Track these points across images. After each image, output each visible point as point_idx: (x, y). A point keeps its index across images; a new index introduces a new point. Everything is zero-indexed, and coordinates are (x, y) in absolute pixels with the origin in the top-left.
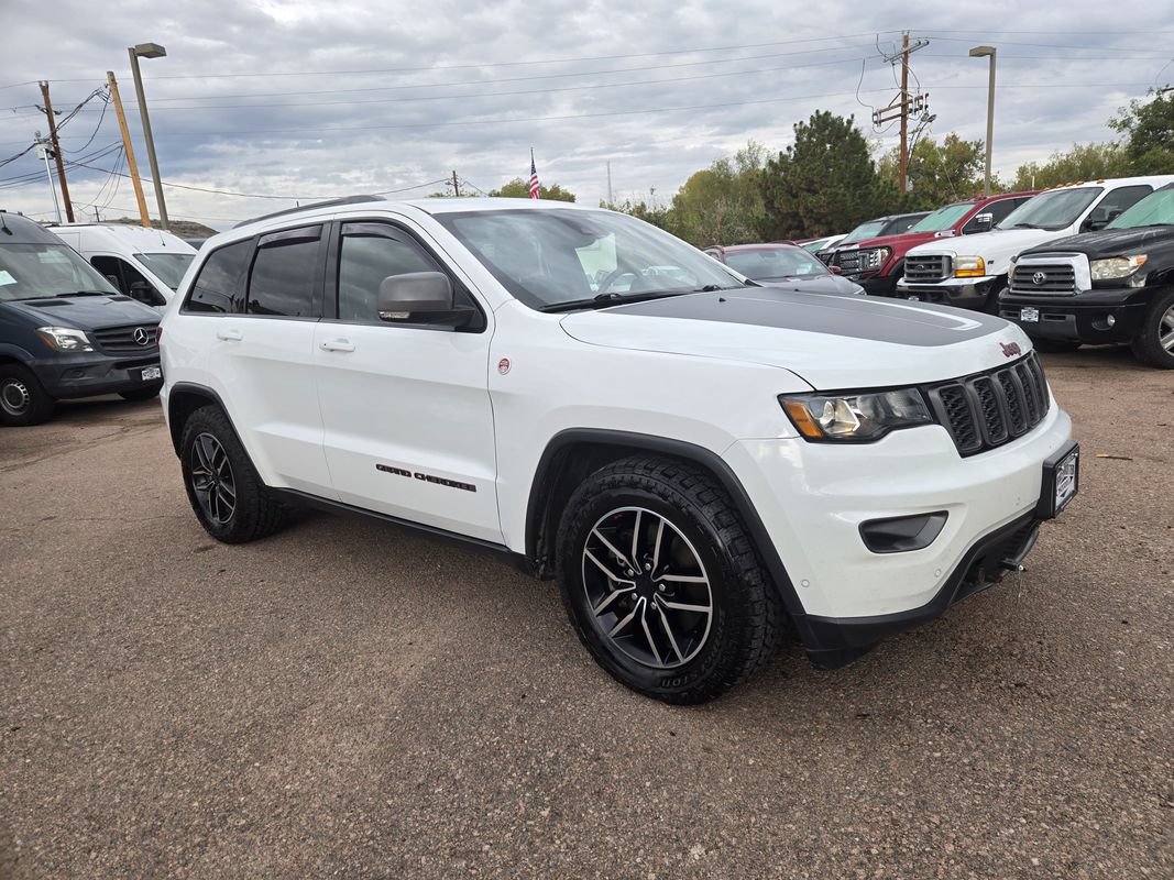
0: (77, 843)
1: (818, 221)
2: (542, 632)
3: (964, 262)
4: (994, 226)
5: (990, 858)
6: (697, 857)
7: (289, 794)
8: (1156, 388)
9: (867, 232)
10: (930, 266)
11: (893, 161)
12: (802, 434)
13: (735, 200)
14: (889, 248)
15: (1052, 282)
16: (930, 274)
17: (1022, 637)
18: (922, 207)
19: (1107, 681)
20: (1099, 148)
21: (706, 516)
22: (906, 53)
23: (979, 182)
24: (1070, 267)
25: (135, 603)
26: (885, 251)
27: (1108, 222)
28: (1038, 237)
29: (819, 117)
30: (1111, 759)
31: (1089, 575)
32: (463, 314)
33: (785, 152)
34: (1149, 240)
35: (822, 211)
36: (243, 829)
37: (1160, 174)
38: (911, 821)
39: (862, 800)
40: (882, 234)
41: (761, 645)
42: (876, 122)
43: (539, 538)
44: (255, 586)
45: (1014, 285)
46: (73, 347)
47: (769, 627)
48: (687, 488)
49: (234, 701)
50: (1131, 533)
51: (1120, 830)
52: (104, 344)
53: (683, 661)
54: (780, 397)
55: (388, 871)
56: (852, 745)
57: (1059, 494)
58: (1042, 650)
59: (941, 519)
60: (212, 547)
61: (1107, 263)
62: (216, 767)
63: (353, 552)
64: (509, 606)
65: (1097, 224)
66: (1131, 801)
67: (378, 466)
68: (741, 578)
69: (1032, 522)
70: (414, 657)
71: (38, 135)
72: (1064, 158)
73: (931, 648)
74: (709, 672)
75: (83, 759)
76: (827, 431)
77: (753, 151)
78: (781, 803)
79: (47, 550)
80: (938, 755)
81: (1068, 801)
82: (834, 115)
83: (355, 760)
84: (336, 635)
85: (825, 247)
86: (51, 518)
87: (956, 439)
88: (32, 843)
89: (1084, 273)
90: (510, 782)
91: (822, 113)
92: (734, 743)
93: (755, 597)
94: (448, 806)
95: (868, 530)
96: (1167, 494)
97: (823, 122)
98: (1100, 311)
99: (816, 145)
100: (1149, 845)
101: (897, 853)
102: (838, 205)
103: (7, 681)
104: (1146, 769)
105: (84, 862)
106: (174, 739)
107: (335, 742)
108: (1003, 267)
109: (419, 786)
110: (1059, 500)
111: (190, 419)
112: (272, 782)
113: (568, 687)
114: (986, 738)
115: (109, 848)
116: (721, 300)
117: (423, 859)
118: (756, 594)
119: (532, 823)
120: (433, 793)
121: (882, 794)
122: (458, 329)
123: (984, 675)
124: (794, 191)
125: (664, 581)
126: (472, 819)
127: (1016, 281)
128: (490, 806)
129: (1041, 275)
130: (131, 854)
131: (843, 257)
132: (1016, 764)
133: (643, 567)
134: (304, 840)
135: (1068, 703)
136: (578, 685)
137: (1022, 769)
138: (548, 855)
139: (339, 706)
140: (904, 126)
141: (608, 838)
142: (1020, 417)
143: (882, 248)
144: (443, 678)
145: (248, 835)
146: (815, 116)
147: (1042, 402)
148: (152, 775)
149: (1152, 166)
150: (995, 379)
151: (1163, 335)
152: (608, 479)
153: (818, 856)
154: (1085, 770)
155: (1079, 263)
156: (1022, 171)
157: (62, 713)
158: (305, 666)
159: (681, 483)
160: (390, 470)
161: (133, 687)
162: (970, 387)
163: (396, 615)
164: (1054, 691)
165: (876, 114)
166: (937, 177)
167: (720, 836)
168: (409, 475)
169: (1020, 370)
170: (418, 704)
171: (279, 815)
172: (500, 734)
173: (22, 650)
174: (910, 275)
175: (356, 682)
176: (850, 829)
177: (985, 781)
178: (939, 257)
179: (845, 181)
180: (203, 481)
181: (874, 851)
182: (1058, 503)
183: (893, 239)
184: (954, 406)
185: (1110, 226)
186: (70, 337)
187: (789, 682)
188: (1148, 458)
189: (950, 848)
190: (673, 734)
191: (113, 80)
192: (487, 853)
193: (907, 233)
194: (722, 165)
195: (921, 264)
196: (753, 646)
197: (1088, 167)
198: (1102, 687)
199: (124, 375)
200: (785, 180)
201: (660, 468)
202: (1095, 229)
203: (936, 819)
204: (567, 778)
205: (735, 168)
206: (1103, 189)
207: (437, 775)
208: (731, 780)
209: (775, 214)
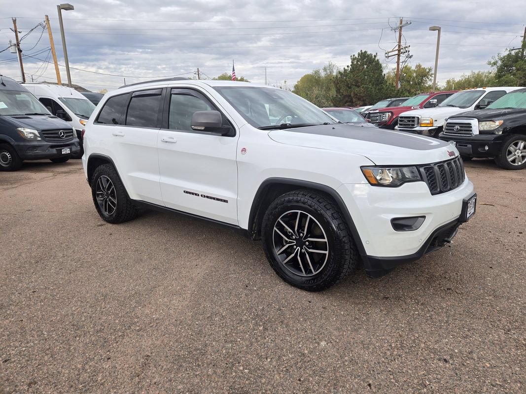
0: (70, 334)
1: (359, 99)
2: (251, 263)
3: (424, 120)
4: (437, 105)
5: (439, 349)
6: (323, 346)
7: (155, 319)
8: (504, 177)
9: (382, 105)
10: (409, 121)
11: (392, 74)
12: (370, 183)
13: (322, 88)
14: (392, 113)
15: (462, 130)
16: (409, 125)
17: (449, 272)
18: (405, 95)
19: (484, 289)
20: (482, 74)
21: (328, 215)
22: (401, 27)
23: (430, 86)
24: (470, 124)
25: (76, 245)
26: (390, 114)
27: (487, 105)
28: (456, 111)
29: (362, 53)
30: (486, 317)
31: (477, 249)
32: (226, 129)
33: (346, 68)
34: (505, 114)
35: (361, 95)
36: (138, 331)
37: (509, 86)
38: (407, 335)
39: (387, 328)
40: (388, 106)
41: (347, 267)
42: (386, 57)
43: (254, 223)
44: (126, 240)
45: (446, 131)
46: (32, 137)
47: (351, 260)
48: (321, 203)
49: (126, 284)
50: (494, 234)
51: (489, 341)
52: (46, 137)
53: (314, 273)
54: (361, 167)
55: (200, 347)
56: (382, 308)
57: (468, 213)
58: (457, 276)
59: (423, 219)
60: (104, 225)
61: (486, 123)
62: (123, 308)
63: (166, 229)
64: (236, 252)
65: (482, 107)
66: (493, 331)
67: (184, 191)
68: (342, 239)
69: (457, 224)
70: (199, 270)
71: (10, 42)
72: (467, 77)
73: (413, 274)
74: (325, 277)
75: (66, 304)
76: (380, 181)
77: (331, 67)
78: (355, 328)
79: (31, 223)
80: (417, 313)
81: (469, 331)
82: (369, 53)
83: (180, 307)
84: (164, 261)
85: (363, 111)
86: (30, 210)
87: (430, 188)
88: (51, 334)
89: (476, 127)
90: (245, 317)
91: (363, 51)
92: (335, 306)
93: (346, 248)
94: (221, 325)
95: (394, 222)
96: (508, 220)
97: (363, 55)
98: (482, 144)
99: (360, 66)
100: (500, 347)
101: (402, 346)
102: (369, 92)
103: (26, 273)
104: (500, 320)
105: (75, 341)
106: (103, 297)
107: (170, 301)
108: (442, 123)
109: (208, 317)
110: (468, 215)
111: (97, 169)
112: (147, 314)
113: (265, 284)
114: (436, 308)
115: (84, 336)
116: (333, 128)
117: (214, 343)
118: (347, 247)
119: (256, 331)
120: (214, 320)
121: (395, 326)
122: (223, 135)
123: (434, 285)
124: (349, 86)
125: (308, 241)
126: (232, 330)
127: (447, 129)
128: (238, 325)
129: (457, 127)
130: (93, 339)
131: (372, 115)
132: (448, 317)
133: (299, 235)
134: (164, 335)
135: (468, 296)
136: (269, 283)
137: (451, 319)
138: (264, 343)
139: (170, 287)
140: (399, 59)
141: (287, 338)
142: (454, 181)
143: (388, 112)
144: (212, 278)
145: (141, 333)
146: (360, 53)
147: (462, 176)
148: (96, 310)
149: (506, 82)
150: (446, 165)
151: (508, 155)
152: (287, 199)
153: (371, 347)
154: (475, 320)
155: (474, 123)
156: (448, 82)
157: (53, 286)
158: (153, 272)
159: (318, 201)
160: (190, 193)
161: (81, 278)
162: (436, 168)
163: (188, 254)
164: (463, 291)
165: (386, 53)
166: (411, 83)
167: (332, 339)
168: (198, 195)
169: (455, 162)
170: (203, 287)
171: (152, 326)
172: (239, 299)
173: (29, 262)
174: (400, 125)
175: (176, 279)
176: (383, 338)
177: (436, 322)
178: (414, 117)
179: (372, 82)
180: (101, 196)
181: (393, 345)
182: (468, 217)
183: (394, 109)
184: (429, 174)
185: (488, 108)
186: (31, 133)
187: (356, 285)
188: (501, 205)
189: (423, 345)
190: (310, 302)
191: (48, 19)
192: (239, 342)
193: (399, 106)
194: (317, 72)
195: (406, 120)
196: (344, 267)
197: (477, 82)
198: (482, 291)
199: (54, 151)
200: (346, 80)
201: (309, 195)
202: (481, 108)
203: (417, 335)
204: (268, 316)
205: (323, 74)
206: (485, 91)
207: (215, 313)
208: (334, 319)
209: (340, 95)
